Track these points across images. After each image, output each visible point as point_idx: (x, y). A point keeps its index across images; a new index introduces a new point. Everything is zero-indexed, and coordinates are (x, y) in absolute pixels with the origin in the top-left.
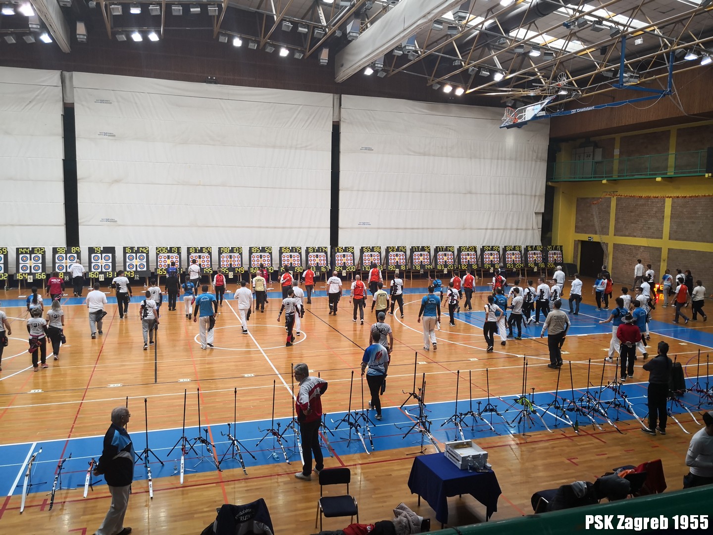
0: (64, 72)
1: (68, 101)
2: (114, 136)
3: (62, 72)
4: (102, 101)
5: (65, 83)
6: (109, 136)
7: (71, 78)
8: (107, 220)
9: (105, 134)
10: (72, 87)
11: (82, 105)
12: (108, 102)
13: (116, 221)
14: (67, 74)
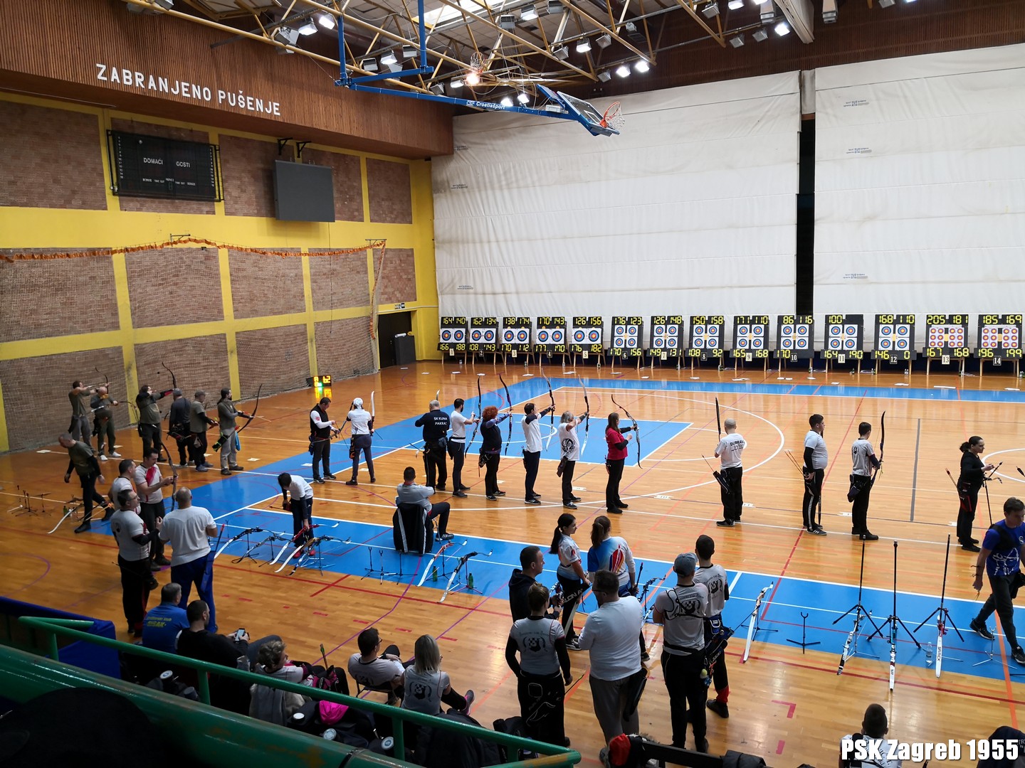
0: (805, 71)
1: (807, 111)
2: (870, 151)
3: (801, 72)
4: (855, 103)
5: (804, 86)
6: (862, 152)
7: (813, 77)
8: (854, 276)
9: (857, 151)
10: (814, 91)
11: (827, 114)
12: (863, 102)
13: (866, 277)
14: (807, 73)
